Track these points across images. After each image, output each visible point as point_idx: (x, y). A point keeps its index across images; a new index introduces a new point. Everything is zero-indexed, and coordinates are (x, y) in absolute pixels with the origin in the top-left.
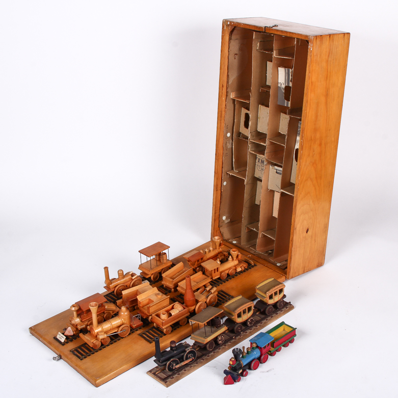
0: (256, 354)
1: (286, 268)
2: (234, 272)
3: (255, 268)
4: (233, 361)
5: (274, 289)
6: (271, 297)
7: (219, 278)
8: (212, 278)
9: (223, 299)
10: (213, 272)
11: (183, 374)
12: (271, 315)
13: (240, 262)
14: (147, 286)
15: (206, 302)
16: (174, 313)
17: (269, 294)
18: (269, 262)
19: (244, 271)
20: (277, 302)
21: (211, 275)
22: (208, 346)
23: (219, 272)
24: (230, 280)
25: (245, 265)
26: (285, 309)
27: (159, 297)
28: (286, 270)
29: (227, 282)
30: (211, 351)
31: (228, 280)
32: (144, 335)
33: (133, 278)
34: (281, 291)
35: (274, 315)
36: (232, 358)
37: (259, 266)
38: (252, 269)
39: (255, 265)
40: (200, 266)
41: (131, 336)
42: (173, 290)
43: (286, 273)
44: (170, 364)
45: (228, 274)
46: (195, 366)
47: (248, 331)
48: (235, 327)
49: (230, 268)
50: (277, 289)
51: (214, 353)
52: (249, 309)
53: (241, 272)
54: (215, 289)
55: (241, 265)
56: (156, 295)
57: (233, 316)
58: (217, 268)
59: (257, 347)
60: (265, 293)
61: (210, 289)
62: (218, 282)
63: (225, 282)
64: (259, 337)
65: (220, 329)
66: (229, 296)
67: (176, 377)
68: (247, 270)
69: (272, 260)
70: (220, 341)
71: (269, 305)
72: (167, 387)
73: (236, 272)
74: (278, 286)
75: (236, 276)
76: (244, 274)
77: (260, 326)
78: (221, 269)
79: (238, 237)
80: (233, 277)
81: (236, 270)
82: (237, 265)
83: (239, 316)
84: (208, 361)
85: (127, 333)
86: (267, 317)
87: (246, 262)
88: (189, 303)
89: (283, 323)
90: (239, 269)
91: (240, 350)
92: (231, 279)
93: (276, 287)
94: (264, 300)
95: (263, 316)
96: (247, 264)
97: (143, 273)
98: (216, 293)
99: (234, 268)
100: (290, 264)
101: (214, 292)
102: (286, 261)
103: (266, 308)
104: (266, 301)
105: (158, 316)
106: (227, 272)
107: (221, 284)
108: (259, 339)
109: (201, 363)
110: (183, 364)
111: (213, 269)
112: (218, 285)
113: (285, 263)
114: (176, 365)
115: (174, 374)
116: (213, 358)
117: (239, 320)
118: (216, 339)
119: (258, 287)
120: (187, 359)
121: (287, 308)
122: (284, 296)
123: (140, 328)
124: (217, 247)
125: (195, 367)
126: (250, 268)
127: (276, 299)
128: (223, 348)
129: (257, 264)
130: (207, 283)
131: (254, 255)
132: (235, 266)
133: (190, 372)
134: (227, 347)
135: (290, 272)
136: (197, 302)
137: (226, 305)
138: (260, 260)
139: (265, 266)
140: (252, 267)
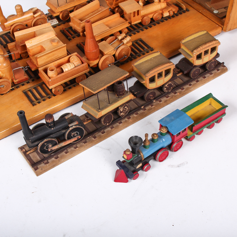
0: (166, 141)
1: (225, 17)
2: (160, 17)
3: (187, 13)
4: (127, 155)
5: (204, 46)
6: (199, 57)
7: (140, 23)
8: (130, 23)
9: (140, 51)
10: (132, 15)
11: (62, 157)
12: (197, 78)
13: (168, 5)
14: (48, 28)
15: (114, 55)
16: (67, 68)
17: (196, 53)
18: (205, 7)
19: (173, 17)
20: (207, 63)
21: (130, 18)
22: (103, 120)
23: (140, 16)
24: (153, 27)
25: (175, 9)
26: (216, 71)
27: (54, 44)
28: (224, 19)
29: (149, 29)
30: (108, 126)
31: (151, 27)
32: (29, 93)
33: (35, 16)
34: (213, 49)
35: (201, 78)
36: (128, 150)
37: (192, 11)
38: (183, 14)
39: (187, 10)
40: (118, 7)
41: (13, 93)
42: (81, 34)
43: (223, 24)
44: (43, 146)
45: (152, 19)
46: (81, 146)
47: (164, 99)
48: (145, 93)
49: (155, 12)
50: (209, 47)
51: (112, 128)
52: (167, 72)
53: (169, 17)
54: (128, 38)
55: (170, 9)
56: (52, 41)
57: (143, 80)
58: (138, 11)
59: (168, 132)
60: (192, 51)
61: (123, 39)
62: (139, 27)
63: (147, 28)
64: (173, 118)
65: (122, 98)
66: (148, 47)
67: (53, 161)
68: (177, 15)
69: (208, 5)
70: (121, 112)
71: (195, 66)
72: (38, 175)
73: (162, 17)
74: (211, 44)
75: (162, 21)
76: (173, 20)
77: (180, 93)
78: (142, 13)
80: (158, 23)
81: (162, 14)
82: (165, 8)
83: (152, 80)
84: (101, 139)
85: (7, 89)
86: (191, 81)
87: (177, 5)
88: (91, 56)
89: (209, 96)
90: (166, 14)
91: (140, 139)
92: (155, 25)
93: (207, 45)
94: (190, 59)
95: (186, 79)
96: (177, 8)
97: (51, 10)
98: (130, 44)
99: (161, 12)
100: (230, 12)
101: (127, 43)
102: (226, 8)
103: (191, 70)
104: (192, 62)
105: (46, 71)
106: (151, 16)
107: (142, 30)
108: (172, 120)
109: (92, 141)
110: (63, 144)
111: (132, 12)
112: (138, 32)
113: (223, 10)
114: (53, 146)
115: (50, 157)
116: (109, 134)
117: (151, 86)
118: (116, 111)
119: (183, 41)
120: (69, 138)
121: (218, 70)
122: (218, 55)
123: (28, 83)
125: (82, 148)
126: (181, 14)
127: (206, 59)
128: (126, 121)
129: (190, 9)
130: (125, 29)
132: (162, 10)
133: (73, 154)
134: (130, 120)
135: (228, 23)
136: (103, 54)
137: (136, 64)
138: (195, 5)
139: (200, 12)
140: (183, 12)
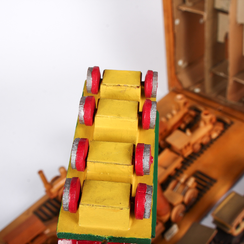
8: (183, 156)
10: (183, 149)
13: (214, 124)
15: (183, 203)
19: (221, 135)
23: (190, 146)
25: (220, 127)
38: (230, 129)
39: (232, 123)
40: (166, 143)
49: (203, 137)
53: (217, 137)
54: (192, 179)
55: (216, 129)
61: (186, 181)
68: (224, 132)
73: (211, 140)
76: (222, 138)
78: (193, 142)
79: (199, 82)
80: (209, 146)
82: (211, 129)
87: (219, 120)
90: (214, 135)
98: (195, 184)
99: (208, 135)
101: (192, 184)
106: (200, 142)
126: (227, 129)
129: (234, 120)
132: (209, 132)
136: (172, 206)
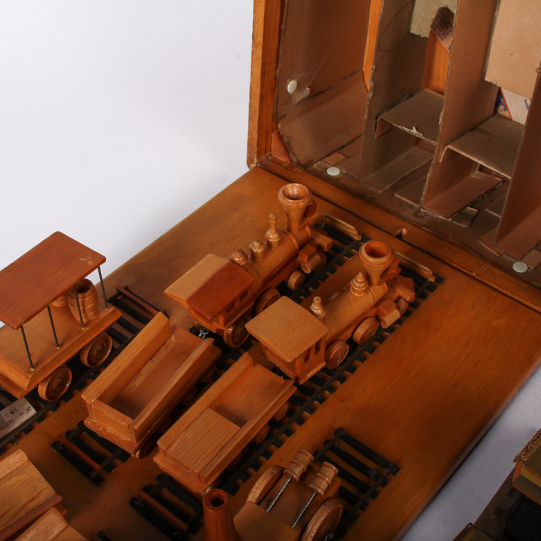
2: (372, 330)
3: (439, 290)
10: (302, 359)
19: (407, 314)
23: (322, 352)
25: (408, 290)
31: (352, 368)
37: (452, 280)
38: (432, 297)
39: (439, 280)
45: (351, 341)
55: (396, 296)
58: (319, 344)
63: (343, 379)
66: (378, 459)
68: (415, 306)
69: (489, 248)
73: (380, 329)
75: (382, 340)
80: (372, 350)
81: (378, 318)
82: (383, 298)
90: (391, 317)
96: (412, 283)
99: (374, 314)
106: (348, 337)
107: (332, 389)
111: (303, 351)
112: (321, 399)
113: (535, 255)
124: (295, 225)
126: (424, 296)
131: (418, 226)
132: (377, 306)
138: (449, 252)
139: (473, 278)
140: (428, 288)
